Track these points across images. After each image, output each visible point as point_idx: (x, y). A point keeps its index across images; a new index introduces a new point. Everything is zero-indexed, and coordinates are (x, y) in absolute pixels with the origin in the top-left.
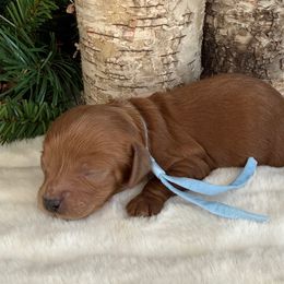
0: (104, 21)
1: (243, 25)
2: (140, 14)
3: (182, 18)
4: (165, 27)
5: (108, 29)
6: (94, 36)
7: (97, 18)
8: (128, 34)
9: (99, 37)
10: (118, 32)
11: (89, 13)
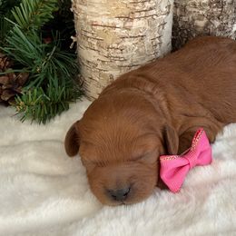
0: (108, 15)
1: (201, 12)
2: (137, 8)
3: (165, 9)
4: (155, 17)
5: (111, 22)
6: (98, 28)
7: (101, 13)
8: (128, 24)
9: (102, 28)
10: (119, 23)
11: (93, 10)
